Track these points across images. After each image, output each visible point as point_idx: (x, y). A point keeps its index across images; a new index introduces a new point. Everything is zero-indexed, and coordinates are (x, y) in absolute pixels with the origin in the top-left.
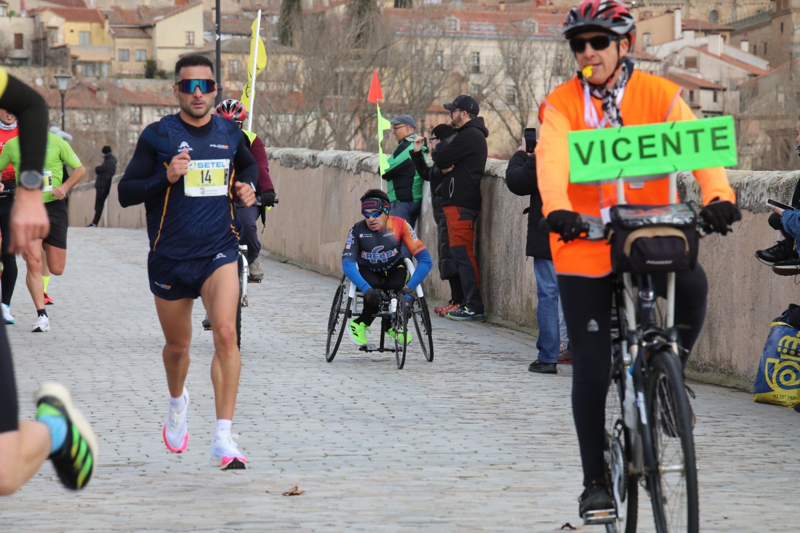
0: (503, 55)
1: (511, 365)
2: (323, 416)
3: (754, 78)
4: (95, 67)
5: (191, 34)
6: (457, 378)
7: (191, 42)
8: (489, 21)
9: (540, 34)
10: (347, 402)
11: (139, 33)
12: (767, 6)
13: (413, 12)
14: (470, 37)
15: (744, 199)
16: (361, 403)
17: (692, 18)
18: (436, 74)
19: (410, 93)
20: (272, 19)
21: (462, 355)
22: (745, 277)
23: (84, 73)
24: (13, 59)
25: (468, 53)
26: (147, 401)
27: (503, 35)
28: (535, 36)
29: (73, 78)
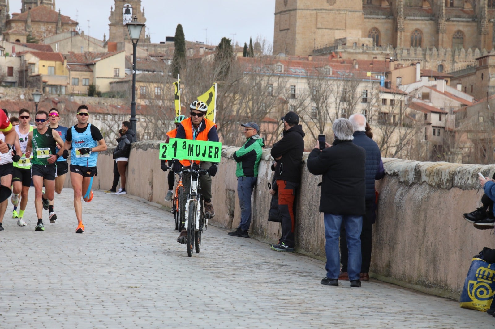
0: (310, 88)
1: (309, 280)
2: (192, 309)
3: (465, 107)
4: (57, 88)
5: (117, 70)
6: (276, 287)
7: (117, 75)
8: (302, 67)
9: (333, 76)
10: (207, 300)
11: (86, 68)
12: (473, 63)
13: (254, 60)
14: (289, 76)
15: (457, 181)
16: (216, 301)
17: (427, 69)
18: (268, 98)
19: (252, 110)
20: (168, 62)
21: (280, 273)
22: (456, 229)
23: (50, 92)
24: (6, 82)
25: (288, 86)
26: (83, 296)
27: (310, 75)
28: (330, 77)
29: (44, 95)
